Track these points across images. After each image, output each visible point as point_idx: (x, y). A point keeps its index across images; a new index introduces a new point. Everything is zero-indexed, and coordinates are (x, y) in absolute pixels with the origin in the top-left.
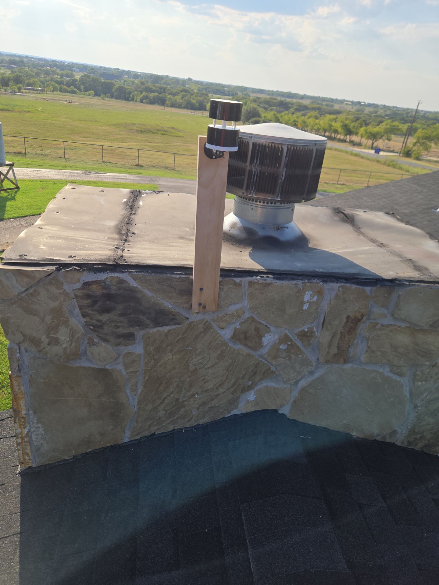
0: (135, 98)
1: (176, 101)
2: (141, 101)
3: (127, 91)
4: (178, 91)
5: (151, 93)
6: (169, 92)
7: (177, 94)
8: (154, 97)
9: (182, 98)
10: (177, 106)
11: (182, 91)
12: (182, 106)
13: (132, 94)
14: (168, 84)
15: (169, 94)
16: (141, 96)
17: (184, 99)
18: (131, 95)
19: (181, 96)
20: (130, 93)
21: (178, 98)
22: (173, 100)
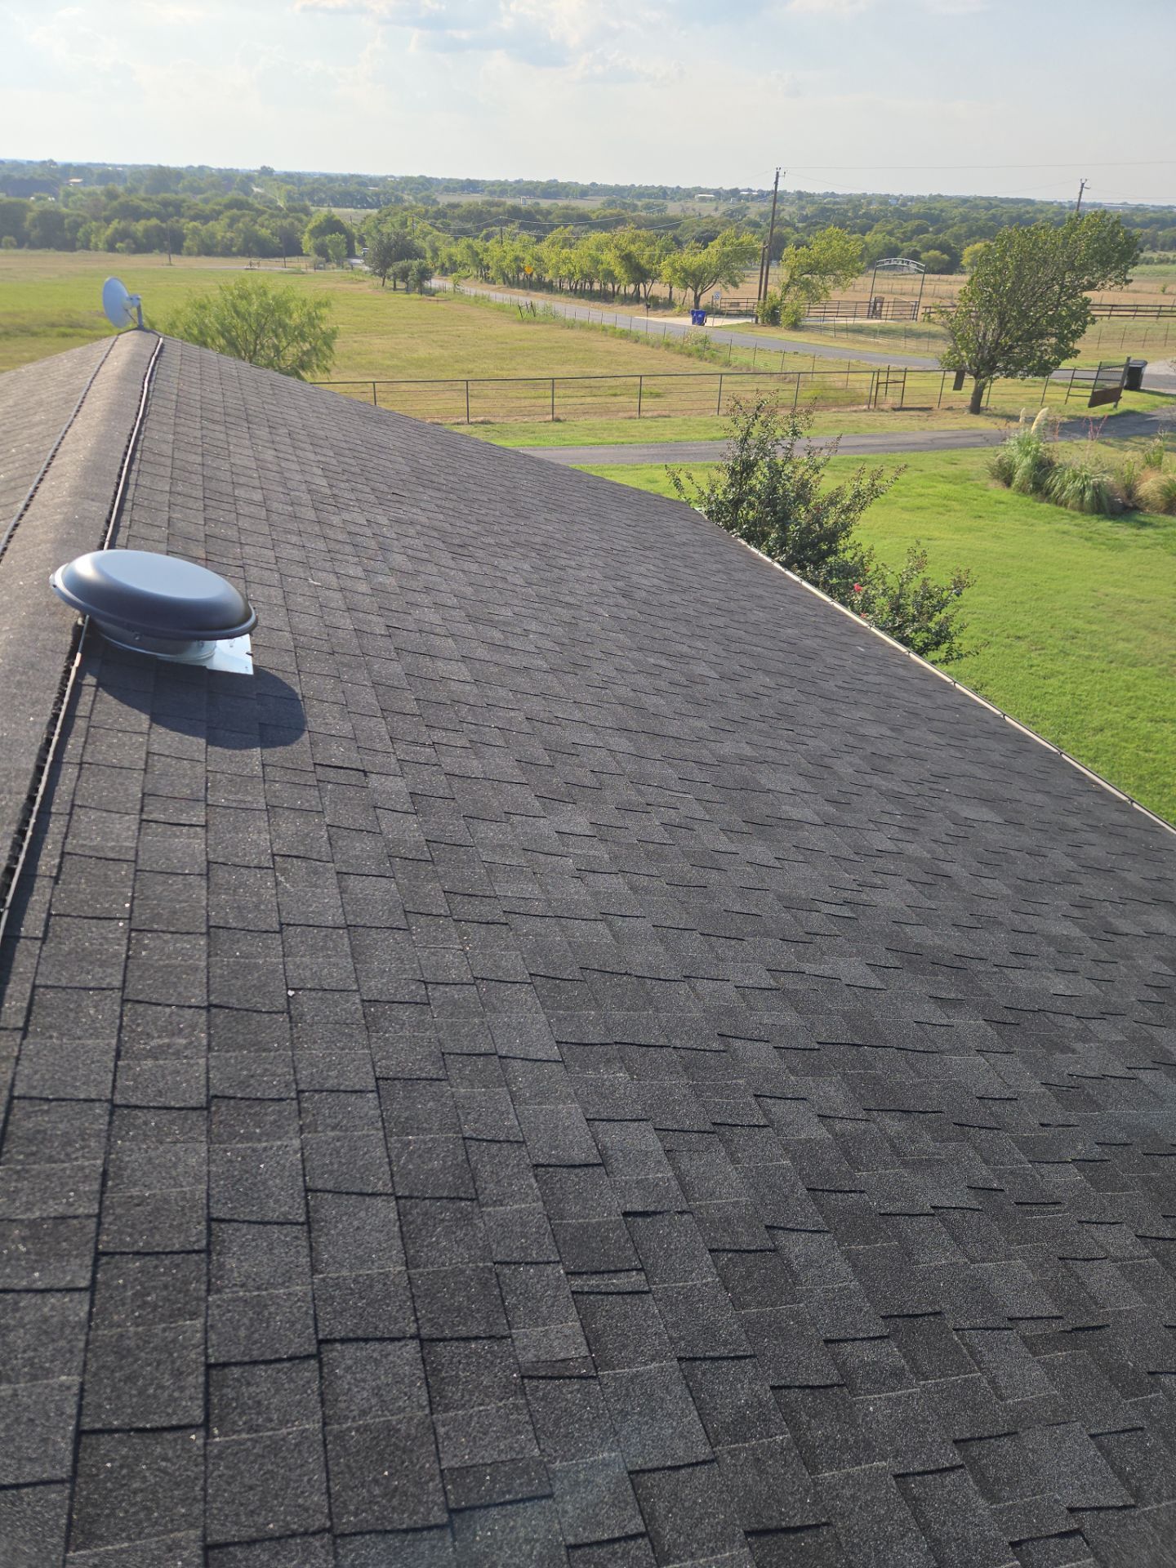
0: (93, 240)
1: (212, 236)
2: (111, 248)
3: (66, 221)
4: (217, 208)
5: (137, 221)
6: (192, 213)
7: (215, 215)
8: (147, 231)
9: (230, 226)
10: (219, 250)
11: (229, 206)
12: (234, 249)
13: (81, 230)
14: (197, 191)
15: (194, 218)
16: (109, 232)
17: (235, 227)
18: (80, 234)
19: (227, 220)
20: (77, 226)
21: (219, 229)
22: (203, 233)
